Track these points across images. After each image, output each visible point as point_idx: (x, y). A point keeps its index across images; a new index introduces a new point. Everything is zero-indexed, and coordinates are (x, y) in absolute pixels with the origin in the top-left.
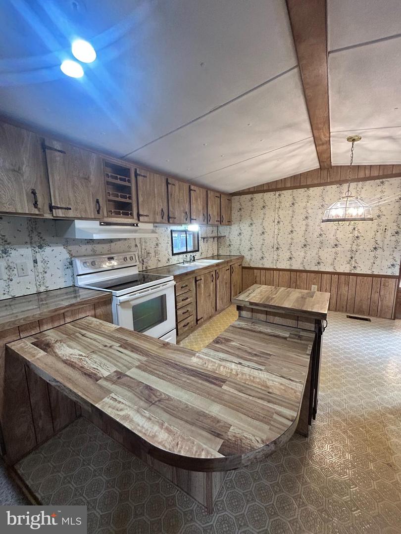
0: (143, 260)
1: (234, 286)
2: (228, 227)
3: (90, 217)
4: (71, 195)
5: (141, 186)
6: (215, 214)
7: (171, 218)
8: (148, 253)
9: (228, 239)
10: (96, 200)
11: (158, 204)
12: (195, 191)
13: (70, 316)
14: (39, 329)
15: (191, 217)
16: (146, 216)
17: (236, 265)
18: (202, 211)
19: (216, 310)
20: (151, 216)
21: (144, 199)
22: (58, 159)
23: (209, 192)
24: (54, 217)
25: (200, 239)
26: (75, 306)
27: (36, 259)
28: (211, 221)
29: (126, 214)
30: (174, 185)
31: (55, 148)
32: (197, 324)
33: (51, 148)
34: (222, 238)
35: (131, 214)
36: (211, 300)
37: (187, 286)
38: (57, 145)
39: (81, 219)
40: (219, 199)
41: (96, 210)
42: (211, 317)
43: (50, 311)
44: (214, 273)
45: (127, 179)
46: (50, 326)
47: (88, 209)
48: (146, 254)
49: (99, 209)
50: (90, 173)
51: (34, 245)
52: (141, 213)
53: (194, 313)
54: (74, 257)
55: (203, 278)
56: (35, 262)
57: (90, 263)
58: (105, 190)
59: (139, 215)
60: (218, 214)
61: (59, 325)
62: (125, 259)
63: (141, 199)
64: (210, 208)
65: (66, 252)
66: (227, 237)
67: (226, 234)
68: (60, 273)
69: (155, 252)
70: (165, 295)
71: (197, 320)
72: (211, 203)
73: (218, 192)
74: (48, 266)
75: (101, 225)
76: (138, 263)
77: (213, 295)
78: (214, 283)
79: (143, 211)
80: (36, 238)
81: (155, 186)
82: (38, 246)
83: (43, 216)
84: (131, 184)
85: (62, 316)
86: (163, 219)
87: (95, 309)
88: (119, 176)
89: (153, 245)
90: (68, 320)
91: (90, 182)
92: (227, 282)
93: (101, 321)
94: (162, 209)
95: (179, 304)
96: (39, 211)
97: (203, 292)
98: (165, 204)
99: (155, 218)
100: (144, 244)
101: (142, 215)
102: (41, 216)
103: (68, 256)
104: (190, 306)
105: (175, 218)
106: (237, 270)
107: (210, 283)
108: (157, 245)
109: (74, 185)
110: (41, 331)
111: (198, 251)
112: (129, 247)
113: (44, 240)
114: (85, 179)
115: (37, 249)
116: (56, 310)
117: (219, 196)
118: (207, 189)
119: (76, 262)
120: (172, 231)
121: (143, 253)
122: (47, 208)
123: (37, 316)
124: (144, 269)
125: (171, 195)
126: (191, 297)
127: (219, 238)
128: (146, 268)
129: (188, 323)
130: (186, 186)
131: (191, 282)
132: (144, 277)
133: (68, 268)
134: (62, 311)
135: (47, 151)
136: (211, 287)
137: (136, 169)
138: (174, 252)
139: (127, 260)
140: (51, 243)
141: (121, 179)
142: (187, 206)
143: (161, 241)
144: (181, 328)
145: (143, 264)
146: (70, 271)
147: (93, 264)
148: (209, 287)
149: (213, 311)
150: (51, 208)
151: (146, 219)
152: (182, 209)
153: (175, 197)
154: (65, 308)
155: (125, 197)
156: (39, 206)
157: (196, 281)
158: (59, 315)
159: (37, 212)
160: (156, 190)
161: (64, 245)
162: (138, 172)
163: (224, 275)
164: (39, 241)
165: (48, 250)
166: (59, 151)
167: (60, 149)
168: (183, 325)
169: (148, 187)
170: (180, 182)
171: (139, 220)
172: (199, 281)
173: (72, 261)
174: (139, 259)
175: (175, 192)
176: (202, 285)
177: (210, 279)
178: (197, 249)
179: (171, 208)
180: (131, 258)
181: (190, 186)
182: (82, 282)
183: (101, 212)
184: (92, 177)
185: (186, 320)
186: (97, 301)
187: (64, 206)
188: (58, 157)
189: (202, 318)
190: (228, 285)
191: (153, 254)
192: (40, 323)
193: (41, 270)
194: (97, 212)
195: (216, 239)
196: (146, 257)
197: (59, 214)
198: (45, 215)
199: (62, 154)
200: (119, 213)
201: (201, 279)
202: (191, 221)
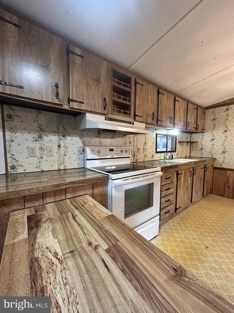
0: (134, 154)
1: (207, 183)
2: (201, 134)
3: (98, 112)
4: (85, 91)
5: (138, 92)
6: (193, 122)
7: (160, 121)
8: (139, 149)
9: (201, 144)
10: (103, 98)
11: (150, 108)
12: (179, 101)
13: (70, 192)
14: (42, 201)
15: (174, 122)
16: (140, 116)
17: (209, 165)
18: (183, 118)
19: (191, 202)
20: (145, 117)
21: (140, 103)
22: (78, 61)
23: (189, 104)
24: (70, 108)
25: (177, 142)
26: (76, 183)
27: (60, 145)
28: (189, 127)
29: (125, 113)
30: (163, 94)
31: (77, 53)
32: (176, 212)
33: (73, 53)
34: (194, 143)
35: (129, 114)
36: (188, 192)
37: (170, 177)
38: (78, 51)
39: (91, 112)
40: (196, 110)
41: (103, 106)
42: (186, 208)
43: (52, 186)
44: (192, 170)
45: (129, 85)
46: (52, 200)
47: (97, 104)
48: (137, 150)
49: (106, 105)
50: (101, 76)
51: (60, 134)
52: (137, 113)
53: (174, 202)
54: (86, 146)
55: (183, 173)
56: (59, 146)
57: (97, 151)
58: (112, 92)
59: (135, 115)
60: (195, 123)
61: (61, 200)
62: (122, 151)
63: (138, 102)
64: (189, 117)
65: (81, 142)
66: (199, 142)
67: (199, 140)
68: (75, 157)
69: (143, 149)
70: (153, 183)
71: (176, 209)
72: (190, 113)
73: (196, 105)
74: (67, 150)
75: (106, 119)
76: (130, 156)
77: (190, 189)
78: (192, 178)
79: (139, 112)
80: (61, 129)
81: (149, 93)
82: (62, 135)
83: (63, 107)
84: (131, 90)
85: (63, 192)
86: (153, 120)
87: (93, 188)
88: (122, 83)
89: (142, 144)
90: (69, 196)
91: (100, 83)
92: (201, 178)
93: (95, 202)
94: (153, 113)
95: (163, 193)
96: (59, 101)
97: (182, 184)
98: (156, 109)
99: (147, 119)
100: (136, 141)
101: (137, 116)
102: (61, 106)
103: (82, 145)
104: (171, 196)
105: (162, 121)
106: (210, 169)
107: (189, 178)
108: (145, 143)
109: (87, 85)
110: (44, 203)
111: (175, 151)
112: (125, 143)
113: (66, 131)
114: (97, 80)
115: (61, 137)
116: (58, 186)
117: (196, 108)
118: (188, 102)
119: (86, 149)
120: (156, 134)
121: (135, 149)
122: (66, 100)
123: (41, 189)
124: (135, 161)
125: (161, 102)
126: (173, 188)
127: (191, 143)
128: (136, 160)
129: (169, 211)
130: (172, 97)
131: (174, 175)
132: (134, 167)
133: (81, 154)
134: (64, 187)
135: (70, 55)
136: (189, 181)
137: (136, 79)
138: (157, 151)
139: (123, 152)
140: (71, 134)
141: (124, 85)
142: (172, 112)
143: (148, 141)
144: (163, 214)
145: (134, 157)
146: (82, 156)
147: (99, 152)
148: (188, 181)
149: (189, 202)
150: (69, 100)
151: (141, 119)
152: (168, 114)
153: (164, 105)
154: (66, 184)
155: (126, 100)
156: (59, 98)
157: (178, 174)
158: (61, 190)
159: (58, 103)
160: (149, 96)
161: (80, 136)
162: (137, 81)
163: (200, 173)
164: (63, 131)
165: (69, 138)
166: (79, 55)
167: (80, 54)
168: (165, 212)
169: (144, 93)
170: (168, 93)
171: (135, 120)
172: (180, 175)
173: (84, 149)
174: (132, 153)
175: (164, 101)
176: (182, 179)
177: (189, 174)
178: (174, 150)
179: (159, 113)
180: (126, 151)
181: (175, 97)
182: (89, 165)
183: (107, 108)
184: (102, 80)
185: (167, 208)
186: (95, 181)
187: (78, 100)
188: (78, 60)
189: (180, 207)
190: (202, 181)
191: (142, 150)
192: (43, 196)
193: (62, 153)
194: (103, 108)
195: (189, 144)
196: (136, 152)
197: (74, 105)
198: (64, 106)
199: (81, 58)
200: (120, 112)
201: (182, 174)
202: (174, 125)
